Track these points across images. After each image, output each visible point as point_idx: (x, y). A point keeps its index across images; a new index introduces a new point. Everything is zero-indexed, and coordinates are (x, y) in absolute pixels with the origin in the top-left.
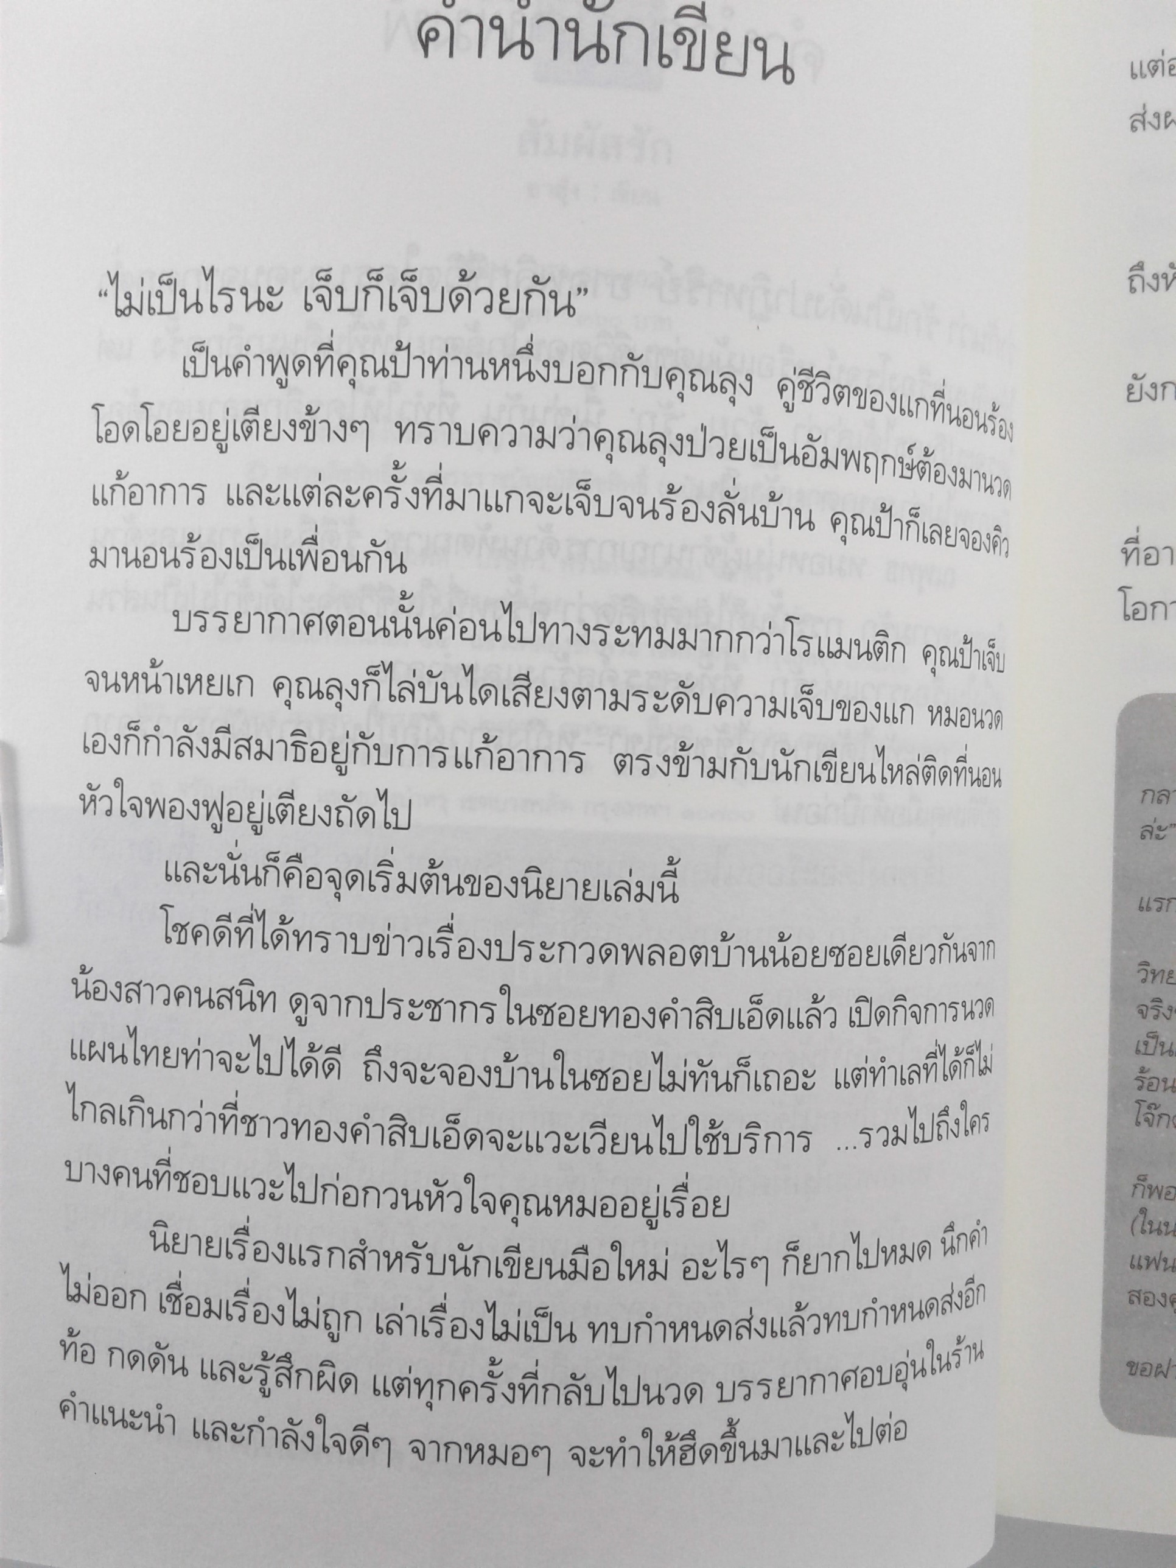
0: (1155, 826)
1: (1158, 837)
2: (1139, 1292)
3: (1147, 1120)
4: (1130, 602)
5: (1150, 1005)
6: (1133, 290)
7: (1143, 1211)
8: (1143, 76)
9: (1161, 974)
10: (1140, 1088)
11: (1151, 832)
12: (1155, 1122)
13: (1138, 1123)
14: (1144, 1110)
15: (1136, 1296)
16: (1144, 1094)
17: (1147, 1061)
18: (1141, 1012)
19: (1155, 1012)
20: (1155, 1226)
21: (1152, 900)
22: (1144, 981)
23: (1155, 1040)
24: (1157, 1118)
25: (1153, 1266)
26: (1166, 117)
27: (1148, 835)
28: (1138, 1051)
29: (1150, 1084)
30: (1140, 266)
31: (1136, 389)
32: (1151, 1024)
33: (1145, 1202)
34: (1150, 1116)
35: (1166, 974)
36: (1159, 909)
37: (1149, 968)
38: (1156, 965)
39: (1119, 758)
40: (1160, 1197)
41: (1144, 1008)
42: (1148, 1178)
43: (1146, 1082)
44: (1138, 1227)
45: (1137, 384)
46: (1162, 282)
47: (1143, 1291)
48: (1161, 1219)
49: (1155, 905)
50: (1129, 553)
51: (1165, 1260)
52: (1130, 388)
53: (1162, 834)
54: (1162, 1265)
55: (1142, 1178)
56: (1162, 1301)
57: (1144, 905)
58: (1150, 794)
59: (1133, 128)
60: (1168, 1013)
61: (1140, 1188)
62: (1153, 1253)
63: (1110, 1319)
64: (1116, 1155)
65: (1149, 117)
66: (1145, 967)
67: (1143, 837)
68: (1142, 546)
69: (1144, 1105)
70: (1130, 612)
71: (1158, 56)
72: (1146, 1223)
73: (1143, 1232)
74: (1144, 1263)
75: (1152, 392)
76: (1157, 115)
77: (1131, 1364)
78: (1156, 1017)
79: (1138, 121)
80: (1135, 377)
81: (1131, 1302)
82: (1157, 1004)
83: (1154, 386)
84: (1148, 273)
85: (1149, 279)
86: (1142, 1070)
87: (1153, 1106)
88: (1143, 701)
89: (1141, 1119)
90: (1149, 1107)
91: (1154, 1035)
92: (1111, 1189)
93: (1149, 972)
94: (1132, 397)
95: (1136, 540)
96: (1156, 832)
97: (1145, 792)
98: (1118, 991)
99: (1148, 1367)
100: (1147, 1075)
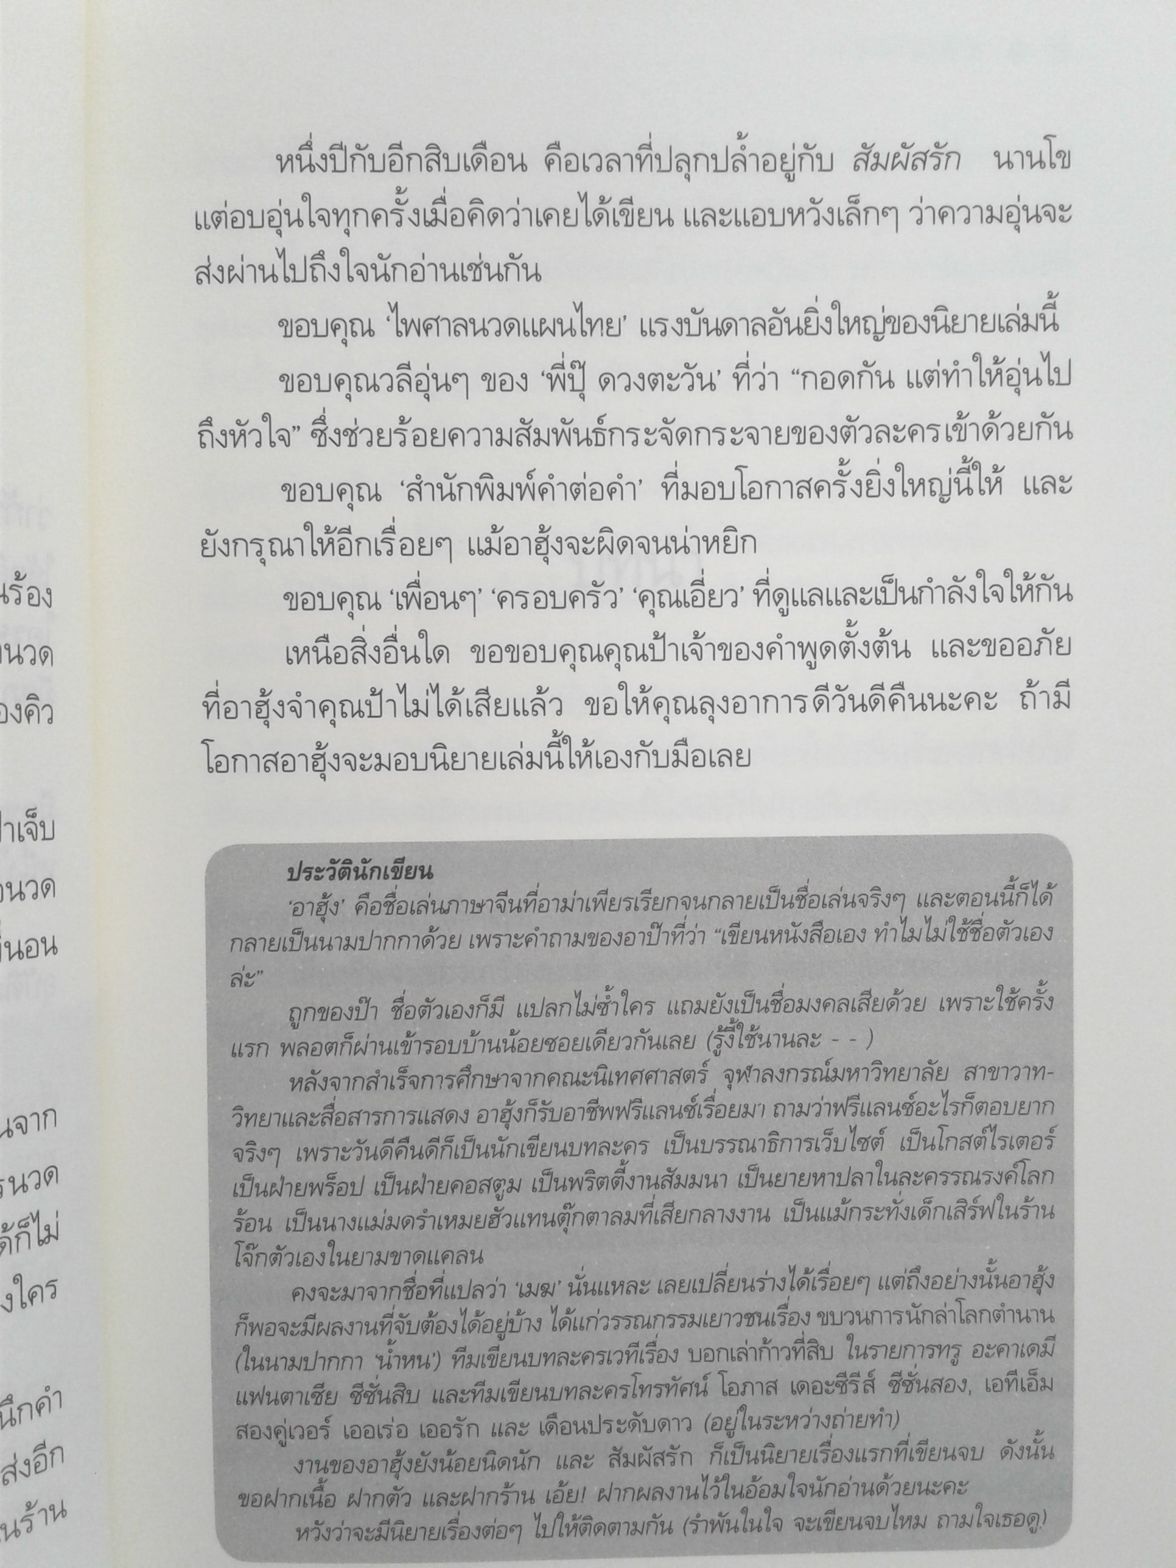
0: (244, 974)
1: (246, 984)
2: (246, 1427)
3: (246, 1260)
4: (212, 755)
5: (245, 1148)
6: (203, 445)
7: (246, 1348)
8: (207, 227)
9: (254, 1117)
10: (239, 1230)
11: (241, 979)
12: (254, 1262)
13: (238, 1264)
14: (243, 1250)
15: (245, 1431)
16: (242, 1235)
17: (244, 1203)
18: (236, 1155)
19: (250, 1155)
20: (258, 1363)
21: (243, 1046)
22: (239, 1124)
23: (250, 1182)
24: (255, 1258)
25: (257, 1401)
26: (229, 270)
27: (237, 982)
28: (235, 1194)
29: (248, 1225)
30: (209, 421)
31: (210, 544)
32: (246, 1167)
33: (248, 1340)
34: (248, 1256)
35: (259, 1117)
36: (250, 1055)
37: (243, 1113)
38: (249, 1109)
39: (208, 908)
40: (260, 1334)
41: (240, 1152)
42: (249, 1316)
43: (244, 1223)
44: (242, 1364)
45: (210, 539)
46: (230, 438)
47: (250, 1426)
48: (262, 1355)
49: (246, 1051)
50: (210, 706)
51: (269, 1394)
52: (204, 542)
53: (250, 981)
54: (266, 1399)
55: (244, 1317)
56: (268, 1433)
57: (236, 1051)
58: (238, 942)
59: (199, 281)
60: (261, 1155)
61: (242, 1327)
62: (257, 1388)
63: (223, 1456)
64: (219, 1296)
65: (214, 270)
66: (240, 1112)
67: (233, 984)
68: (222, 700)
69: (243, 1246)
70: (213, 765)
71: (221, 208)
72: (249, 1360)
73: (247, 1368)
74: (249, 1399)
75: (224, 548)
76: (221, 269)
77: (242, 1496)
78: (251, 1159)
79: (203, 273)
80: (208, 532)
81: (239, 1437)
82: (251, 1146)
83: (226, 542)
84: (216, 430)
85: (217, 435)
86: (240, 1212)
87: (252, 1247)
88: (227, 851)
89: (241, 1260)
90: (248, 1247)
91: (249, 1177)
92: (216, 1328)
93: (244, 1117)
94: (206, 552)
95: (216, 694)
96: (245, 979)
97: (233, 940)
98: (214, 1136)
99: (258, 1497)
100: (244, 1217)
